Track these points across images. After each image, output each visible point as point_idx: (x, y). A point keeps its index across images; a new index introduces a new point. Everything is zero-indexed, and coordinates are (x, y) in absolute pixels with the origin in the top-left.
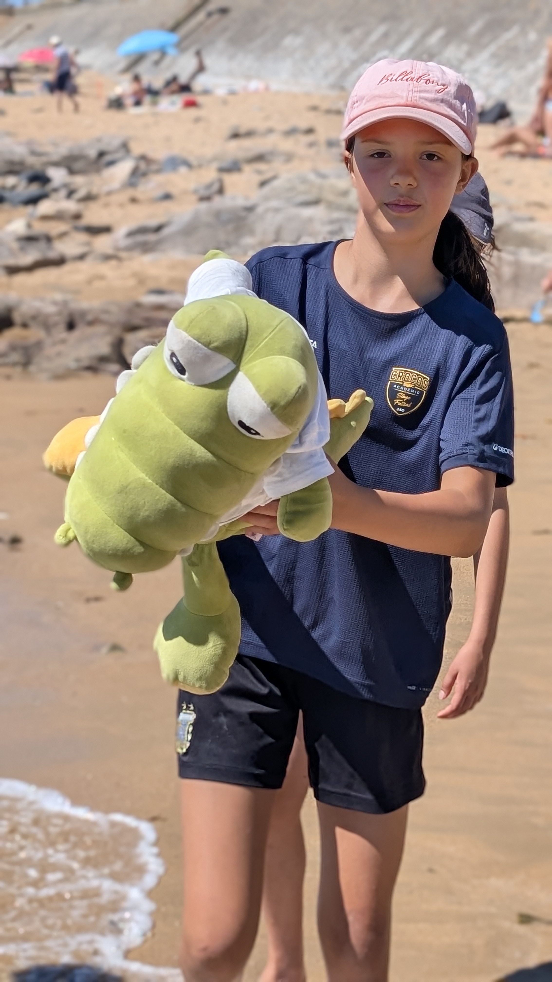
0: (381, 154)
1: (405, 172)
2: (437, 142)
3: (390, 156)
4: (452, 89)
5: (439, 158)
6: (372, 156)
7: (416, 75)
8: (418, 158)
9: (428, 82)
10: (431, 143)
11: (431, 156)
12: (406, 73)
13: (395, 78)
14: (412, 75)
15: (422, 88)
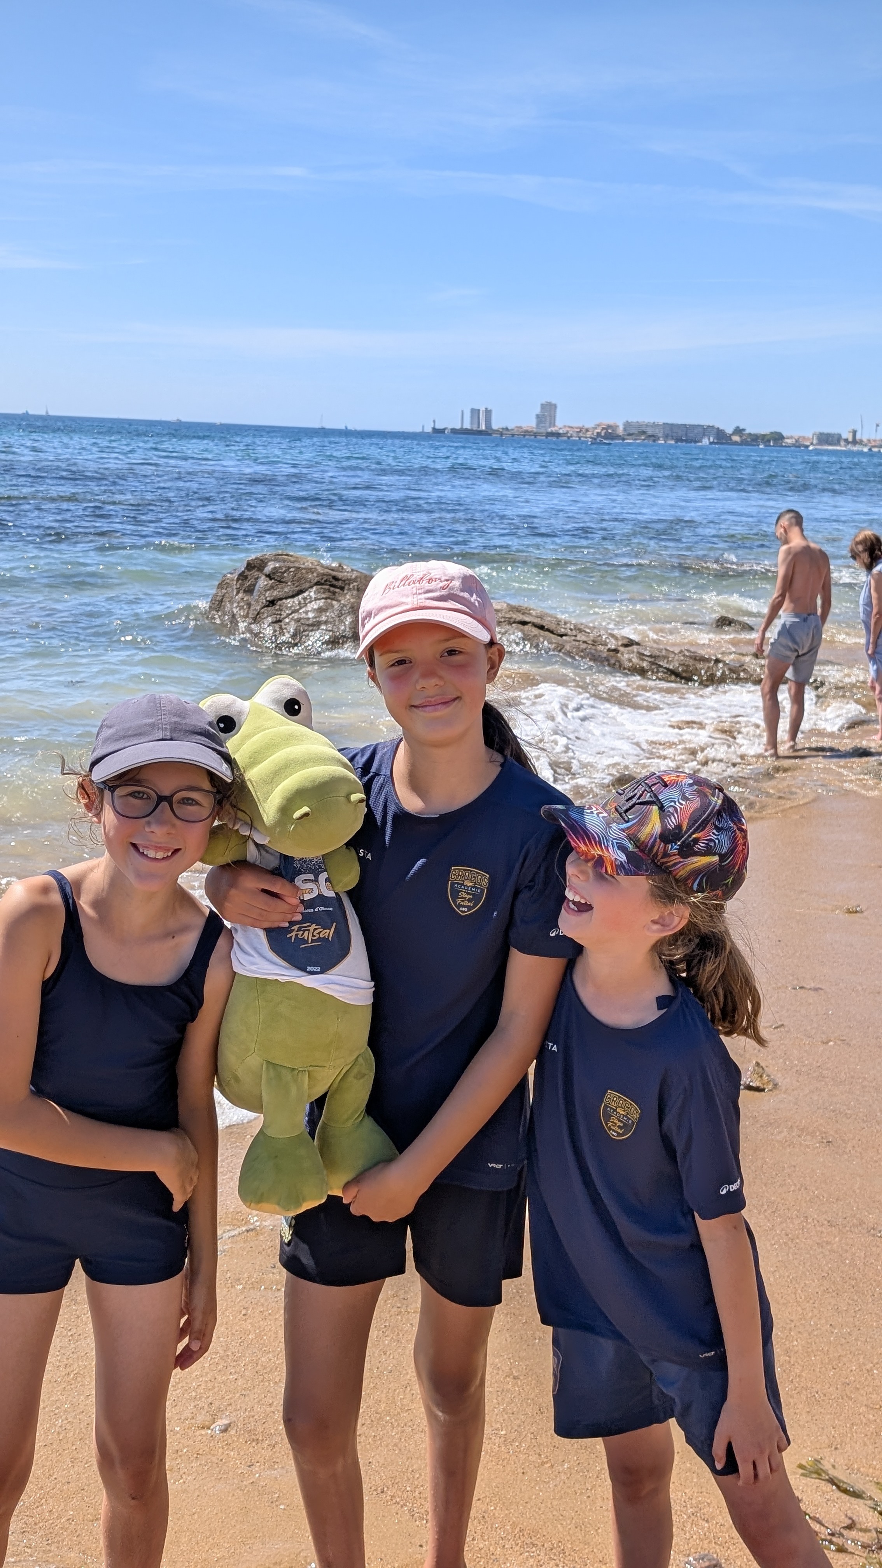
0: (401, 662)
1: (429, 674)
2: (454, 637)
3: (411, 662)
4: (457, 583)
5: (460, 652)
6: (393, 665)
7: (417, 576)
8: (438, 656)
9: (430, 580)
10: (447, 640)
11: (451, 652)
12: (406, 578)
13: (397, 584)
14: (413, 578)
15: (427, 588)
